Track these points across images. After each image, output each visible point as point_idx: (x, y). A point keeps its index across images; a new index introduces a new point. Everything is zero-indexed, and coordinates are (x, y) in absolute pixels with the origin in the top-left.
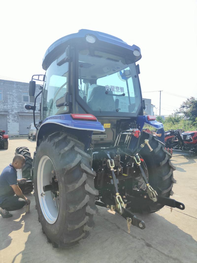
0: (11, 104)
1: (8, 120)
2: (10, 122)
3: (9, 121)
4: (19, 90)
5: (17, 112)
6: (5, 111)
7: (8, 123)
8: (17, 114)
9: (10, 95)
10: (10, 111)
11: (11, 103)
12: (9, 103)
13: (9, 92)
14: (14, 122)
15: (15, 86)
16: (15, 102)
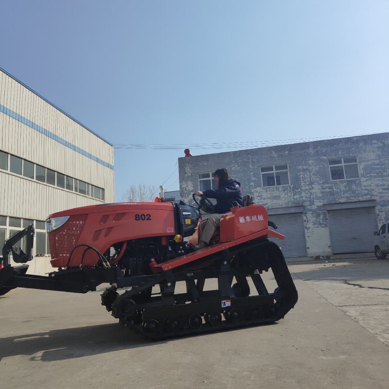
0: (307, 190)
1: (305, 223)
3: (307, 226)
4: (321, 157)
5: (321, 204)
6: (297, 205)
8: (322, 208)
10: (306, 204)
12: (302, 189)
14: (318, 227)
16: (316, 183)
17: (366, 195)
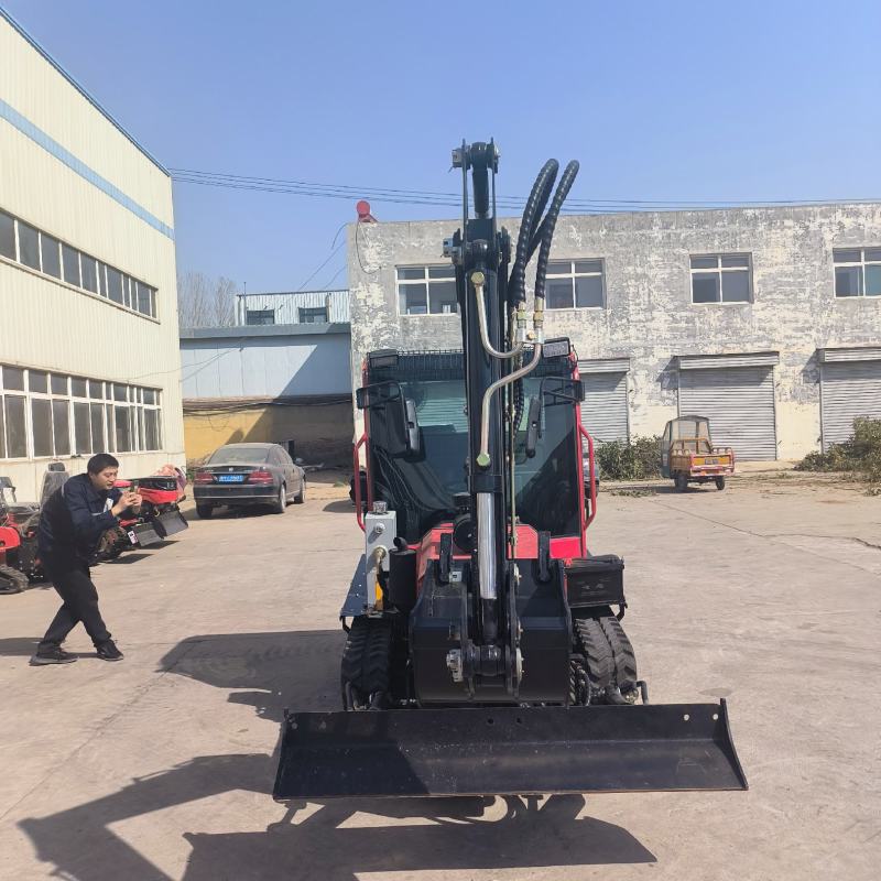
0: (640, 321)
2: (639, 406)
3: (636, 402)
4: (676, 250)
5: (667, 355)
6: (615, 356)
7: (631, 410)
9: (638, 277)
10: (637, 353)
11: (641, 317)
12: (632, 318)
13: (630, 268)
14: (657, 405)
15: (657, 233)
16: (660, 308)
17: (759, 339)
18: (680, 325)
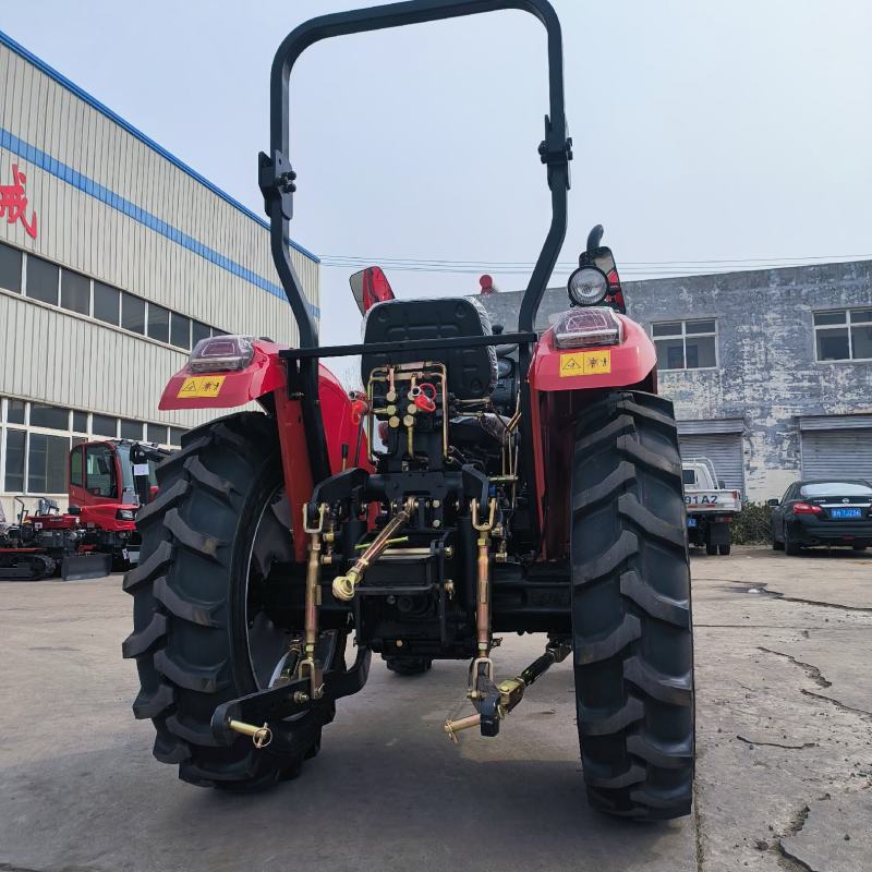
0: (756, 381)
1: (746, 457)
2: (756, 468)
3: (751, 464)
6: (729, 416)
7: (747, 473)
8: (789, 426)
9: (753, 336)
10: (752, 414)
11: (758, 376)
12: (746, 378)
13: (745, 327)
14: (776, 468)
16: (779, 367)
18: (801, 384)
